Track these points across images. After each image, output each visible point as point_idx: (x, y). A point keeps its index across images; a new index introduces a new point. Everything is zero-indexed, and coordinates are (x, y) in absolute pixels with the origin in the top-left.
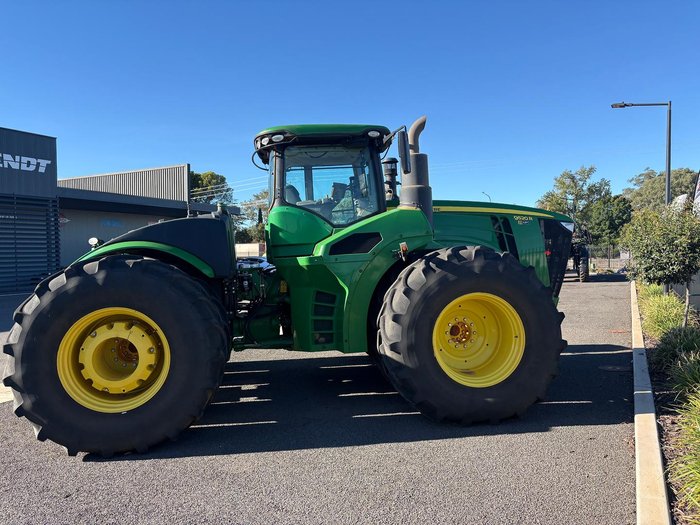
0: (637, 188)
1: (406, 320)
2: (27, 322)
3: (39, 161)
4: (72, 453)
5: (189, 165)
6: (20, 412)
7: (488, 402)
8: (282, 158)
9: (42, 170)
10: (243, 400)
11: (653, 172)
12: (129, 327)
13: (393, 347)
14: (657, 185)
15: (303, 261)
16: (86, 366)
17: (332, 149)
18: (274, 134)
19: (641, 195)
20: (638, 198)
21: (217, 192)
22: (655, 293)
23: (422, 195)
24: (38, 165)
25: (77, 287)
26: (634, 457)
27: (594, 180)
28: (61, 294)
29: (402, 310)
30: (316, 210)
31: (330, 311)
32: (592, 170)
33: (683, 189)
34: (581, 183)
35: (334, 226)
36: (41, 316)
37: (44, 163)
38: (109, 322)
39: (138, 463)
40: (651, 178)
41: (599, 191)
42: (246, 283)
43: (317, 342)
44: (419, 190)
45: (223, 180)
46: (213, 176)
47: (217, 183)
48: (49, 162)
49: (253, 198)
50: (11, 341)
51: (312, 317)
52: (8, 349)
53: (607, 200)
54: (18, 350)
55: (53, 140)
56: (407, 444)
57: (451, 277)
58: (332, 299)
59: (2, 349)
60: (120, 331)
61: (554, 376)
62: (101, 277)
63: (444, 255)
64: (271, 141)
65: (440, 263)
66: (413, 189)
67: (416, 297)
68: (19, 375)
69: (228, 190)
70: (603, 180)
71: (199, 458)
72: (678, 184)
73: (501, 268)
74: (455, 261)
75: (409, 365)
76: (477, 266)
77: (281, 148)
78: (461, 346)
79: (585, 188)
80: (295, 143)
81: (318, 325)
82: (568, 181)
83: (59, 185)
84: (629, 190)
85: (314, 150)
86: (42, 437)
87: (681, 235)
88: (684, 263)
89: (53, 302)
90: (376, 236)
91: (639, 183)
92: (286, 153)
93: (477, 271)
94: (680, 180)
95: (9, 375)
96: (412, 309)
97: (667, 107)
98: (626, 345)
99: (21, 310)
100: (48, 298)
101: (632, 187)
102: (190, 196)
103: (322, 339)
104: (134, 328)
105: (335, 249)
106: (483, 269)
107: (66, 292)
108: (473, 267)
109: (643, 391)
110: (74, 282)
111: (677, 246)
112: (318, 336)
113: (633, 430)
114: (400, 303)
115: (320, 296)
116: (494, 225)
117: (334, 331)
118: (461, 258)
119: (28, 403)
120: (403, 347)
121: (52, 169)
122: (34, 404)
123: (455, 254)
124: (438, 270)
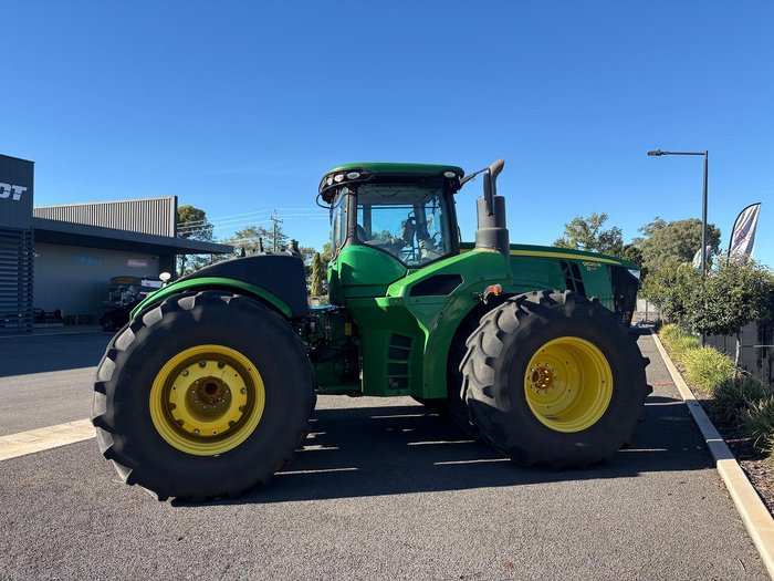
0: (647, 238)
1: (499, 364)
2: (122, 359)
3: (14, 187)
4: (162, 498)
5: (176, 198)
6: (109, 454)
7: (579, 447)
8: (356, 195)
9: (16, 197)
10: (307, 448)
11: (663, 222)
12: (221, 366)
13: (486, 391)
14: (667, 236)
15: (382, 302)
16: (178, 406)
17: (403, 189)
18: (349, 171)
19: (651, 246)
20: (648, 249)
21: (195, 229)
22: (690, 346)
23: (500, 238)
24: (13, 191)
25: (174, 323)
26: (730, 498)
27: (606, 228)
28: (157, 330)
29: (495, 352)
30: (388, 249)
31: (405, 355)
32: (603, 217)
33: (693, 240)
34: (593, 231)
35: (408, 267)
36: (136, 353)
37: (19, 190)
38: (201, 360)
39: (235, 508)
40: (660, 227)
41: (611, 240)
42: (313, 325)
43: (391, 387)
44: (498, 233)
45: (202, 215)
46: (191, 210)
47: (195, 219)
48: (25, 189)
49: (235, 236)
50: (103, 378)
51: (387, 361)
52: (100, 387)
53: (618, 248)
54: (110, 388)
55: (30, 165)
56: (505, 488)
57: (544, 320)
58: (408, 341)
59: (93, 387)
60: (212, 370)
61: (640, 422)
62: (198, 313)
63: (535, 298)
64: (345, 179)
65: (532, 306)
66: (491, 232)
67: (510, 340)
68: (112, 413)
69: (208, 226)
70: (615, 228)
71: (298, 503)
72: (688, 235)
73: (591, 312)
74: (547, 305)
75: (502, 409)
76: (568, 310)
77: (354, 186)
78: (542, 392)
79: (597, 236)
80: (371, 182)
81: (393, 369)
82: (579, 228)
83: (35, 215)
84: (640, 240)
85: (388, 188)
86: (130, 482)
87: (735, 285)
88: (736, 314)
89: (149, 338)
90: (455, 279)
91: (649, 232)
92: (360, 190)
93: (568, 315)
94: (691, 231)
95: (99, 414)
96: (506, 352)
97: (704, 156)
98: (675, 397)
99: (114, 346)
100: (143, 334)
101: (641, 237)
102: (176, 231)
103: (395, 384)
104: (227, 367)
105: (416, 290)
106: (574, 312)
107: (162, 328)
108: (564, 311)
109: (714, 440)
110: (170, 318)
111: (730, 296)
112: (391, 381)
113: (718, 474)
114: (492, 345)
115: (396, 338)
116: (563, 269)
117: (409, 375)
118: (552, 302)
119: (120, 445)
120: (496, 391)
121: (28, 197)
122: (126, 446)
123: (546, 298)
124: (531, 314)
